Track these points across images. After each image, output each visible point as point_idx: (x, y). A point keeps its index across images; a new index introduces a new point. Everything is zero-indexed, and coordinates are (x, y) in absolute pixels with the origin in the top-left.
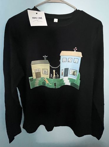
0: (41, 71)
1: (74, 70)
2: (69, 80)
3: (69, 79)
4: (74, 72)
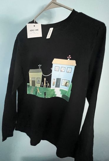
0: (36, 80)
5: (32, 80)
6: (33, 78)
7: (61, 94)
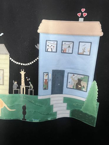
1: (80, 77)
2: (65, 104)
3: (66, 100)
4: (80, 81)
7: (67, 109)
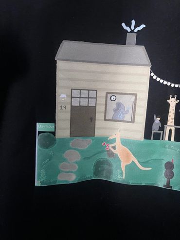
0: (101, 101)
5: (76, 103)
6: (85, 94)
